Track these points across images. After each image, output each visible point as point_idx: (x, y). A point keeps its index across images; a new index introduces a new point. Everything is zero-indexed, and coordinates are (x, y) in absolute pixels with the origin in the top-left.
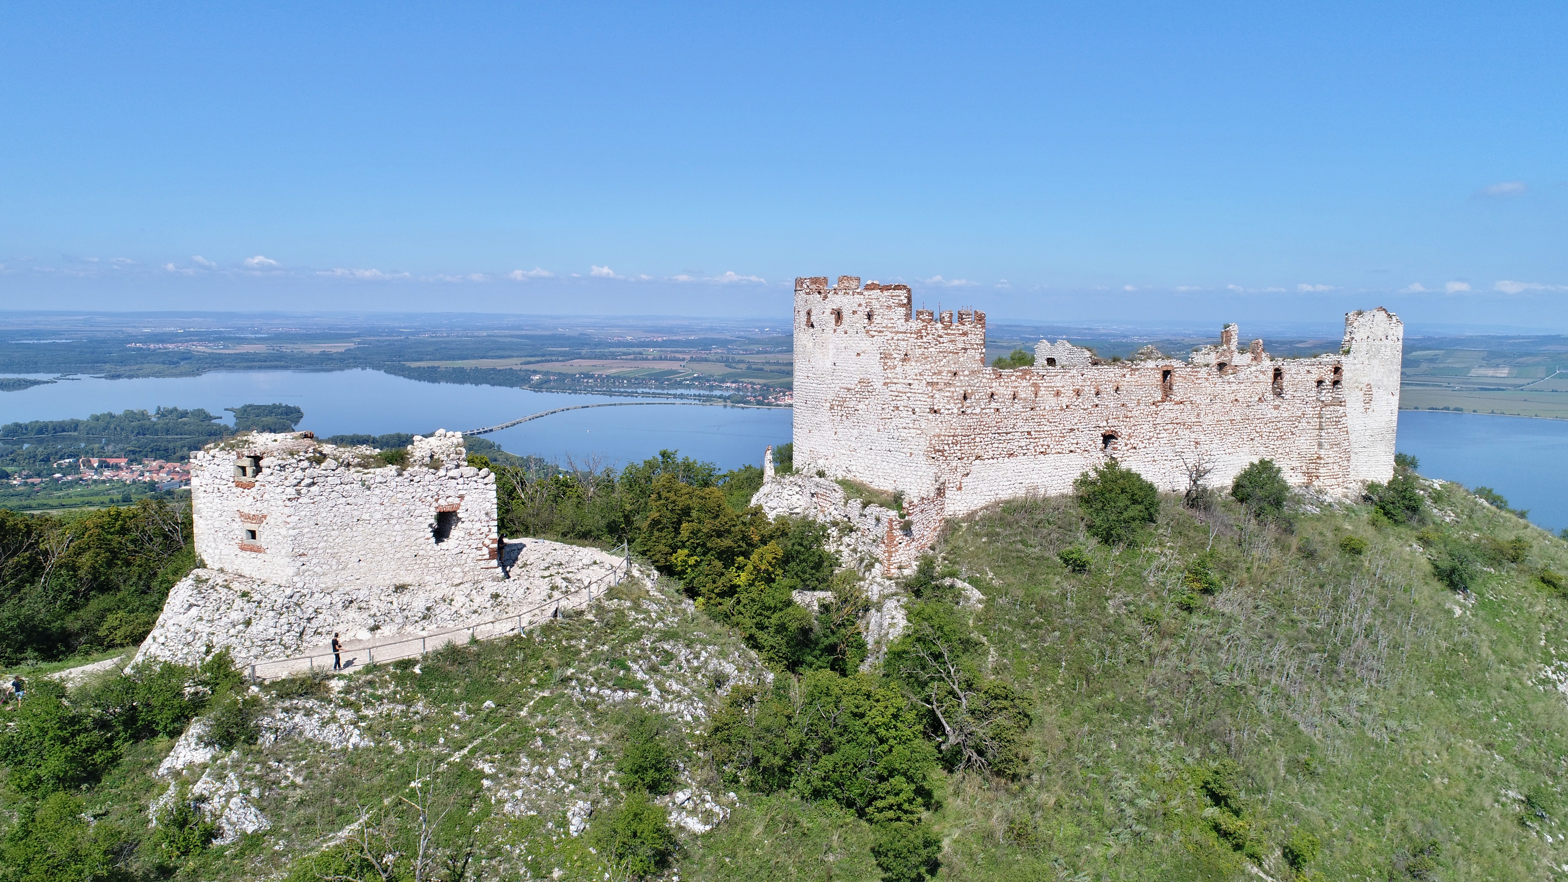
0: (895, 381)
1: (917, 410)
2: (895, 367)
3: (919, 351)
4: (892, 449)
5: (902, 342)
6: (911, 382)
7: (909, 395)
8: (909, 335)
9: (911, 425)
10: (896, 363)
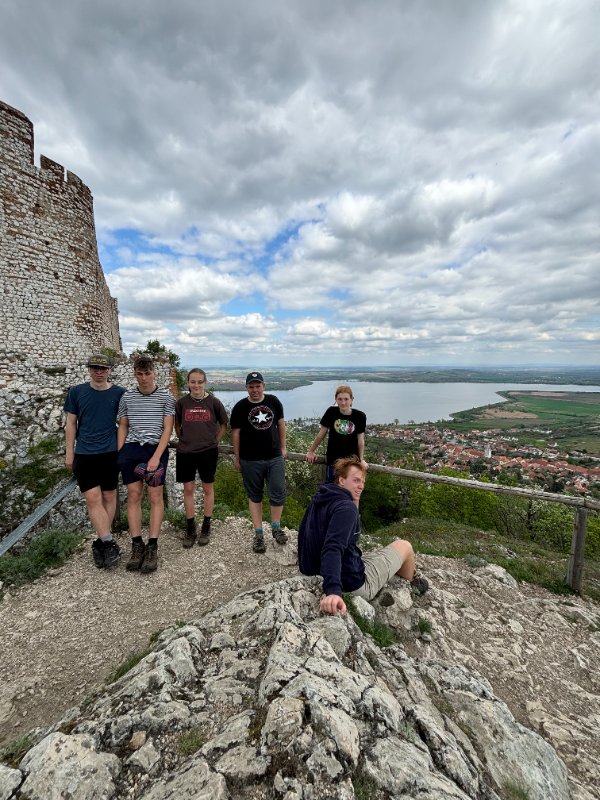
0: (25, 232)
1: (60, 274)
2: (23, 215)
3: (54, 209)
4: (30, 316)
5: (30, 188)
6: (49, 240)
7: (48, 255)
8: (39, 182)
9: (55, 291)
10: (24, 210)
